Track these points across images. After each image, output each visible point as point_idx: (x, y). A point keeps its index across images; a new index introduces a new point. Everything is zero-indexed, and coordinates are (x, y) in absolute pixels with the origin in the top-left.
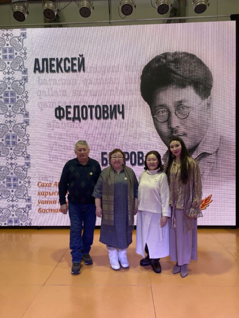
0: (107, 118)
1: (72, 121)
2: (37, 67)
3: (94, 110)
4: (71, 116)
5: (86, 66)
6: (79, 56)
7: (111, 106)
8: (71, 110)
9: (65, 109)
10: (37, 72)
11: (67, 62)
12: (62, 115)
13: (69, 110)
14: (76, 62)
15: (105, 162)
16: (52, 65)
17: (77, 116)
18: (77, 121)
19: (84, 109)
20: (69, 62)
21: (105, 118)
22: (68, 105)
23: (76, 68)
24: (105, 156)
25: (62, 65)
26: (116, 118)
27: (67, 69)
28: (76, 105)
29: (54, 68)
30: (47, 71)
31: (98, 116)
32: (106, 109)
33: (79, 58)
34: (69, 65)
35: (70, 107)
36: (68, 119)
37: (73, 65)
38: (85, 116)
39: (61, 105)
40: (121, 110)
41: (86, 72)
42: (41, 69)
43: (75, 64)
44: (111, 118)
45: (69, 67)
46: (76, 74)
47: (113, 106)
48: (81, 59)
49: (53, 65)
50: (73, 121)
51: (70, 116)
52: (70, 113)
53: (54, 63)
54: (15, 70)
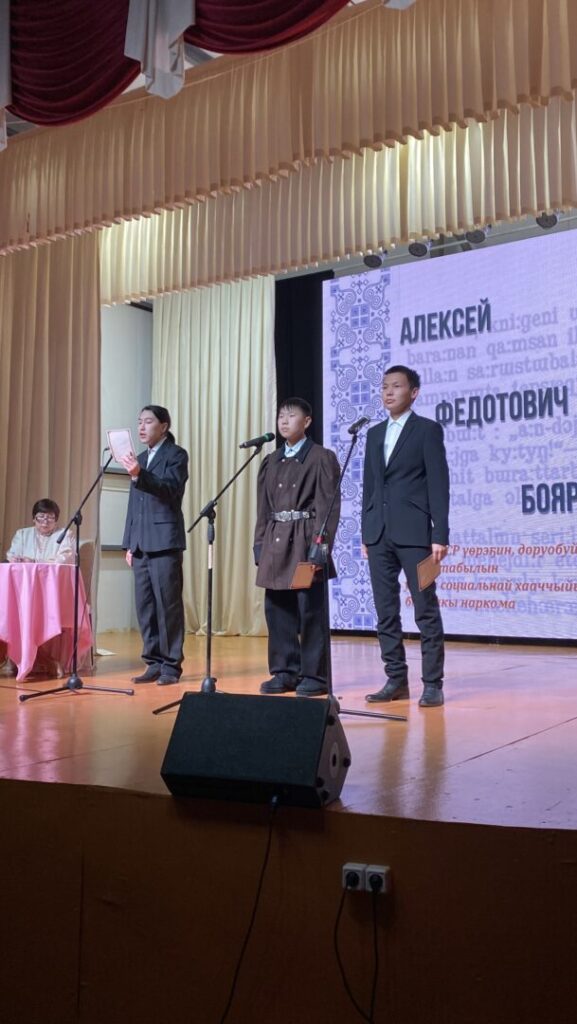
0: (532, 416)
1: (465, 427)
2: (406, 333)
3: (507, 402)
4: (464, 417)
5: (493, 319)
6: (480, 303)
7: (540, 391)
8: (465, 407)
9: (454, 406)
10: (406, 342)
11: (458, 317)
12: (448, 417)
13: (461, 406)
14: (474, 315)
15: (529, 505)
16: (432, 326)
17: (475, 417)
18: (475, 427)
19: (489, 403)
20: (462, 315)
21: (528, 416)
22: (460, 396)
23: (475, 326)
24: (530, 493)
25: (450, 324)
26: (551, 414)
27: (458, 329)
28: (474, 395)
29: (436, 332)
30: (423, 338)
31: (516, 413)
32: (530, 398)
33: (480, 307)
34: (461, 321)
35: (462, 400)
36: (459, 423)
37: (470, 320)
38: (489, 416)
39: (446, 398)
40: (561, 398)
41: (492, 329)
42: (413, 336)
43: (473, 320)
44: (542, 415)
45: (462, 326)
46: (473, 336)
47: (544, 391)
48: (483, 307)
49: (434, 326)
50: (469, 426)
51: (461, 418)
52: (462, 411)
53: (436, 321)
54: (371, 344)
